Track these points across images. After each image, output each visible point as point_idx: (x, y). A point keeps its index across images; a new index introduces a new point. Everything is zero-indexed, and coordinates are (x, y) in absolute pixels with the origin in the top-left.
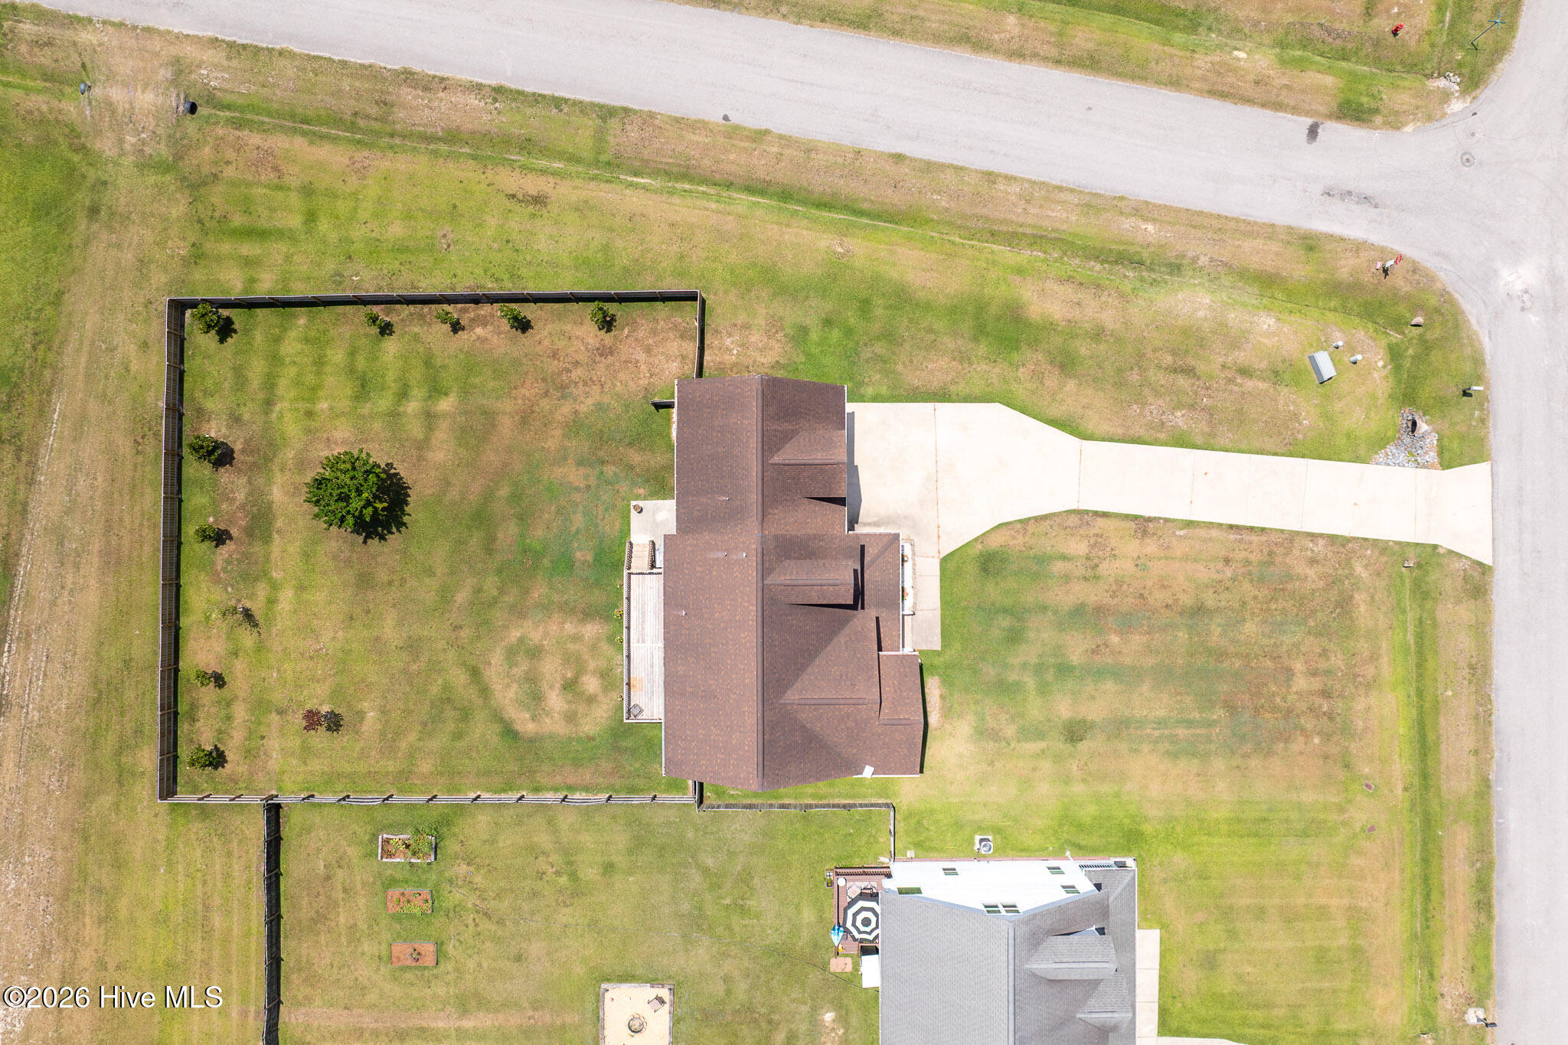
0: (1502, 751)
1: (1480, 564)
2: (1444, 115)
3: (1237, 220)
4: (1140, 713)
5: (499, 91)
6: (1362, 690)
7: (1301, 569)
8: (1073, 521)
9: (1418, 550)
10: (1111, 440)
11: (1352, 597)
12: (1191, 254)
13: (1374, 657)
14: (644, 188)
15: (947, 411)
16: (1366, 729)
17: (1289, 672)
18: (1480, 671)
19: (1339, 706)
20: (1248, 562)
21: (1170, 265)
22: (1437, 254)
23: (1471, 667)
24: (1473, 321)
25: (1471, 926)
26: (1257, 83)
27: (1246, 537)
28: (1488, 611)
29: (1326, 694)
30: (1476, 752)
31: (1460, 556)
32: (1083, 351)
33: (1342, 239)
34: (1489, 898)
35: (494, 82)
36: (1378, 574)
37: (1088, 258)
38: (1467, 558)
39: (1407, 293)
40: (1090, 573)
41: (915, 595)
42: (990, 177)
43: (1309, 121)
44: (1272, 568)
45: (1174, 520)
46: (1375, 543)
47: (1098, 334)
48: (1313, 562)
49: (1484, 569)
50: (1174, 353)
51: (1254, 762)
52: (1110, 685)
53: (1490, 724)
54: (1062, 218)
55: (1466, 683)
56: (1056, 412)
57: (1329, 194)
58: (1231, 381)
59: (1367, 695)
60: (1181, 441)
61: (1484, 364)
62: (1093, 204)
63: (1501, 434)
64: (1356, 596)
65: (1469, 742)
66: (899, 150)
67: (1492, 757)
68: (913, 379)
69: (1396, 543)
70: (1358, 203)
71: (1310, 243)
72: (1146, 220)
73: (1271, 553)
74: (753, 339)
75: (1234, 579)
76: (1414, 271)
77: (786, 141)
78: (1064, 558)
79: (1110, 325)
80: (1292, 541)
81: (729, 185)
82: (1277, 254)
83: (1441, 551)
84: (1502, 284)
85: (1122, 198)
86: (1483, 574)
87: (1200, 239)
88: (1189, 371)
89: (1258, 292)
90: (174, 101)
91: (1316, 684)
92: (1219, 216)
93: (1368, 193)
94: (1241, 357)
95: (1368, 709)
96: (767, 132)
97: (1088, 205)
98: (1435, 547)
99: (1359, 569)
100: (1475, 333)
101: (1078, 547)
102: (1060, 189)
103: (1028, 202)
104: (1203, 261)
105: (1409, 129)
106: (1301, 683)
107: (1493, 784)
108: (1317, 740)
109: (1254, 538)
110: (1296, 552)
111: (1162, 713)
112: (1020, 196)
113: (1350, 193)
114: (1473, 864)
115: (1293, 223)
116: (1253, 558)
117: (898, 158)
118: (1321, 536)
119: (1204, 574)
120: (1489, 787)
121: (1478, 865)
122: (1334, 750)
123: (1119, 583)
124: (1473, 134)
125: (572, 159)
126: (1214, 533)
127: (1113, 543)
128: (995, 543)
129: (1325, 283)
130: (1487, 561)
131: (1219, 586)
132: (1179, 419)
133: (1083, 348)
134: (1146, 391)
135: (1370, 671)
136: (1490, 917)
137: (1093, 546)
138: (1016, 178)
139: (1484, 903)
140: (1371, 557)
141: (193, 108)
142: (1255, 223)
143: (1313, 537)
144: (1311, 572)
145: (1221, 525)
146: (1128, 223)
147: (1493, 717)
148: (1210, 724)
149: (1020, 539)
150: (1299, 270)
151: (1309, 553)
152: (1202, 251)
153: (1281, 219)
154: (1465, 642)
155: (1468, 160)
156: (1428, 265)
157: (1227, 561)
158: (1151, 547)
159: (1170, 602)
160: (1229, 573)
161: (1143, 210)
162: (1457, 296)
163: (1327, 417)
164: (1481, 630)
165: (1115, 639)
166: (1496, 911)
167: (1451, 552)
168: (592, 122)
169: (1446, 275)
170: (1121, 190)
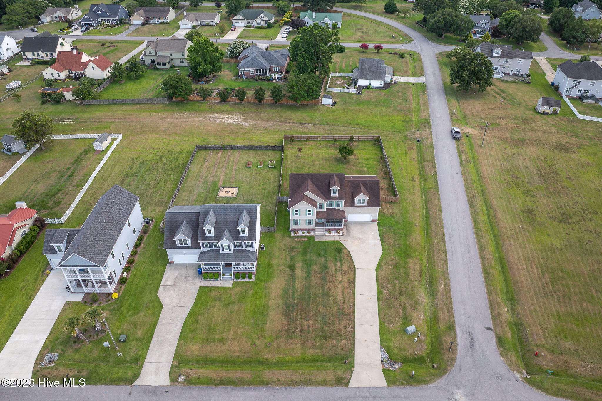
0: (278, 390)
1: (349, 382)
2: (513, 371)
3: (452, 308)
4: (296, 281)
5: (436, 175)
6: (303, 342)
7: (343, 324)
8: (352, 267)
9: (352, 361)
10: (377, 276)
11: (334, 339)
12: (438, 297)
13: (313, 347)
14: (422, 196)
15: (379, 242)
16: (289, 343)
17: (308, 320)
18: (309, 382)
19: (297, 335)
20: (343, 309)
21: (433, 293)
22: (460, 367)
23: (310, 380)
24: (439, 380)
25: (215, 378)
26: (499, 313)
27: (352, 308)
28: (331, 385)
29: (301, 330)
30: (278, 381)
31: (351, 376)
32: (401, 271)
33: (456, 337)
34: (224, 385)
35: (437, 174)
36: (342, 349)
37: (429, 276)
38: (351, 378)
39: (443, 358)
40: (337, 270)
41: (329, 236)
42: (445, 252)
43: (492, 328)
44: (342, 315)
45: (355, 290)
46: (353, 346)
47: (407, 274)
48: (345, 327)
49: (347, 384)
50: (406, 291)
51: (280, 310)
52: (305, 275)
53: (289, 386)
54: (439, 267)
55: (304, 378)
56: (383, 264)
57: (470, 333)
58: (400, 305)
59: (301, 344)
60: (379, 293)
61: (424, 384)
62: (445, 274)
63: (398, 390)
64: (334, 341)
65: (282, 378)
66: (446, 234)
67: (276, 386)
68: (386, 236)
69: (354, 353)
70: (470, 342)
71: (451, 328)
72: (444, 286)
73: (347, 315)
74: (390, 210)
75: (338, 305)
76: (451, 360)
77: (441, 215)
78: (341, 265)
79: (410, 277)
80: (352, 321)
81: (427, 208)
82: (445, 319)
83: (352, 369)
84: (457, 391)
85: (449, 280)
86: (345, 383)
87: (443, 298)
88: (401, 294)
89: (431, 317)
90: (419, 138)
91: (305, 328)
92: (452, 303)
93: (474, 345)
94: (408, 308)
95: (296, 344)
96: (442, 212)
97: (444, 272)
98: (354, 367)
99: (344, 342)
100: (435, 381)
101: (345, 268)
102: (447, 266)
103: (441, 260)
104: (436, 300)
105: (502, 359)
106: (305, 323)
107: (266, 387)
108: (286, 328)
109: (351, 310)
110: (348, 322)
111: (297, 286)
112: (442, 258)
113: (472, 339)
114: (237, 379)
115: (456, 323)
116: (345, 310)
117: (444, 234)
118: (354, 330)
119: (339, 298)
120: (265, 385)
121: (237, 381)
122: (283, 333)
123: (335, 277)
124: (509, 380)
125: (424, 186)
126: (352, 300)
127: (347, 276)
128: (344, 251)
129: (439, 334)
130: (350, 385)
131: (336, 300)
132: (385, 292)
133: (402, 270)
134: (392, 284)
135: (309, 345)
136: (217, 385)
137: (345, 271)
138: (446, 257)
139: (222, 383)
140: (349, 346)
141: (418, 141)
142: (453, 313)
143: (354, 327)
144: (342, 327)
145: (355, 302)
146: (442, 282)
147: (291, 387)
148: (293, 299)
149: (346, 256)
150: (442, 326)
151: (348, 326)
152: (439, 298)
153: (456, 319)
154: (319, 377)
155: (499, 378)
156: (455, 364)
157: (344, 303)
158: (346, 284)
159: (330, 288)
160: (340, 304)
161: (447, 286)
162: (447, 375)
163: (394, 333)
164: (324, 383)
165: (319, 276)
166: (218, 387)
167: (352, 372)
168: (433, 186)
169: (454, 370)
170: (452, 279)
